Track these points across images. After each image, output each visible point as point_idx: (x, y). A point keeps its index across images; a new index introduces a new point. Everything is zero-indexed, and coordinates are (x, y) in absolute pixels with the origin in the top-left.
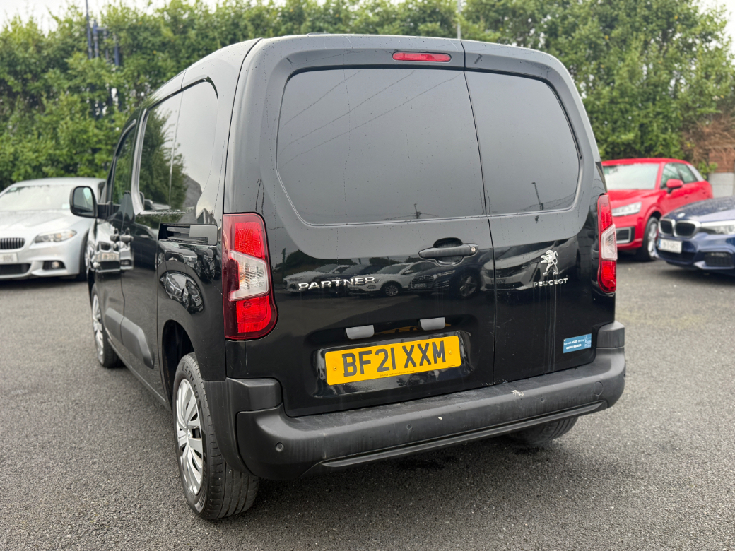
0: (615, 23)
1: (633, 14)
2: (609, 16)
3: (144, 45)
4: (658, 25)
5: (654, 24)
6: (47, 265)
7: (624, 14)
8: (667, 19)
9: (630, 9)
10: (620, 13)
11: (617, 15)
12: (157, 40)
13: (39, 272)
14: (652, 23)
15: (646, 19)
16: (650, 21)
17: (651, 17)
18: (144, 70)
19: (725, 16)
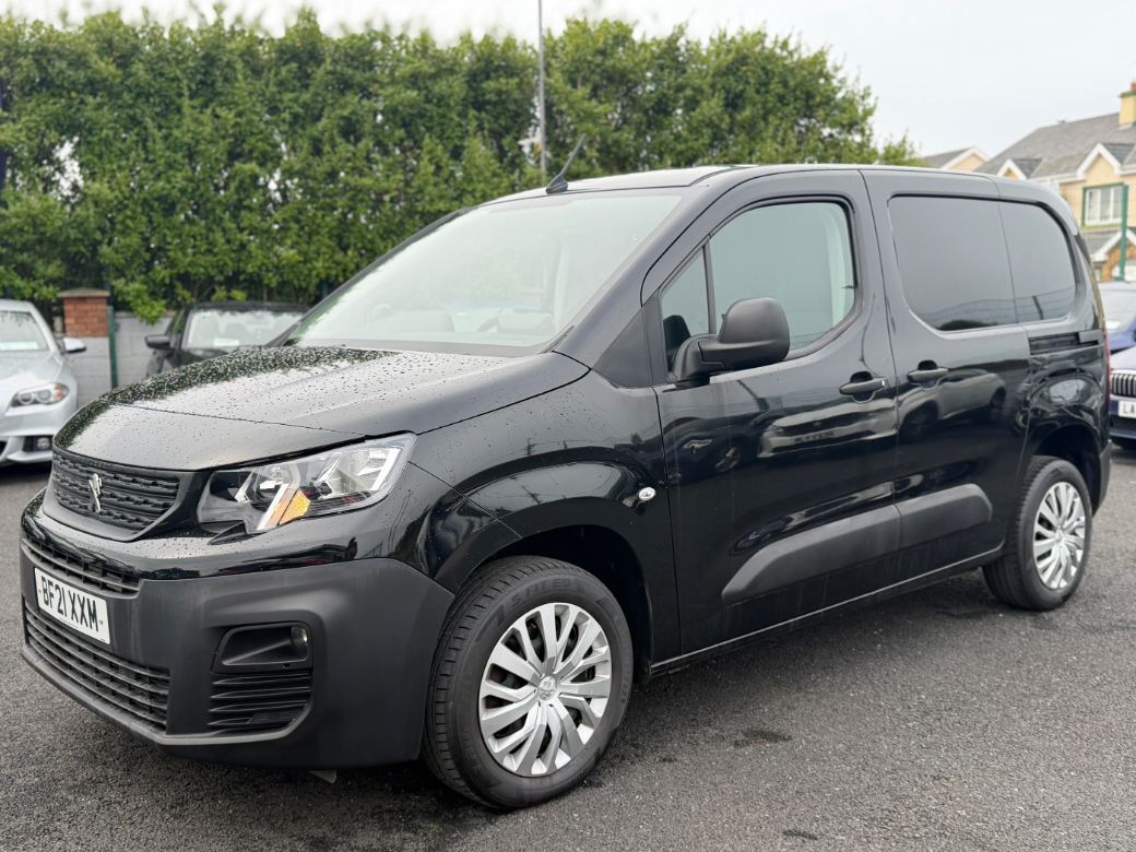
0: (739, 102)
1: (763, 90)
2: (732, 91)
3: (58, 83)
4: (795, 108)
5: (791, 107)
6: (30, 443)
7: (753, 90)
8: (807, 101)
9: (760, 84)
10: (748, 88)
11: (743, 91)
12: (81, 75)
13: (19, 456)
14: (787, 105)
15: (781, 98)
16: (785, 101)
17: (787, 97)
18: (55, 122)
19: (870, 101)
